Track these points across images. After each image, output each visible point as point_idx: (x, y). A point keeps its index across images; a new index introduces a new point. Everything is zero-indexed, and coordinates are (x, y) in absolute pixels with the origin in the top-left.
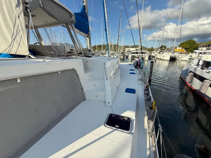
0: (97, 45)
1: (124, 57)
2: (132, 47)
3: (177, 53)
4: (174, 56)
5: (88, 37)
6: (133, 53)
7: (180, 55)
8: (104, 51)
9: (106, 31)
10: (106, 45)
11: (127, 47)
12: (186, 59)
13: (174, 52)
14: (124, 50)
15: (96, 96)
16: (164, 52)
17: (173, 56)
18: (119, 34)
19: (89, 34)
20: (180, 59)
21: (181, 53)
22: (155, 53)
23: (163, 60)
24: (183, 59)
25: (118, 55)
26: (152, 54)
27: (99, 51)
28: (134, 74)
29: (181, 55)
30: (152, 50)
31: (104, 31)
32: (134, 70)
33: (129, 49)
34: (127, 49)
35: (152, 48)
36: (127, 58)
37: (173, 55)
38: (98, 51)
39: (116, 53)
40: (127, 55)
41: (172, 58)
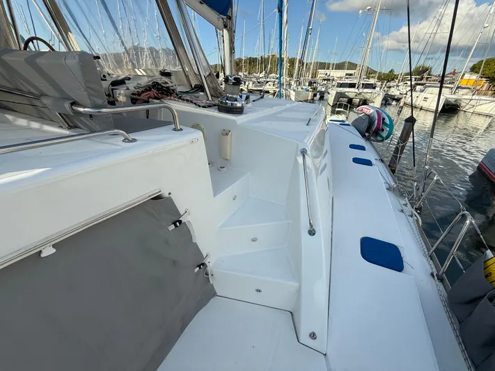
0: (244, 58)
1: (315, 95)
2: (339, 67)
3: (468, 90)
4: (456, 100)
5: (225, 27)
6: (341, 85)
7: (475, 97)
8: (261, 76)
9: (281, 12)
10: (268, 58)
11: (323, 66)
12: (489, 109)
13: (458, 87)
14: (314, 75)
15: (259, 291)
16: (429, 86)
17: (453, 101)
18: (309, 26)
19: (230, 18)
20: (471, 110)
21: (479, 92)
22: (400, 88)
23: (421, 109)
24: (479, 109)
25: (300, 89)
26: (392, 89)
27: (249, 73)
28: (368, 163)
29: (477, 98)
30: (389, 77)
31: (276, 10)
32: (362, 148)
33: (328, 71)
34: (322, 73)
35: (392, 71)
36: (322, 98)
37: (453, 96)
38: (246, 73)
39: (293, 83)
40: (323, 90)
41: (448, 105)
